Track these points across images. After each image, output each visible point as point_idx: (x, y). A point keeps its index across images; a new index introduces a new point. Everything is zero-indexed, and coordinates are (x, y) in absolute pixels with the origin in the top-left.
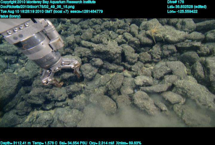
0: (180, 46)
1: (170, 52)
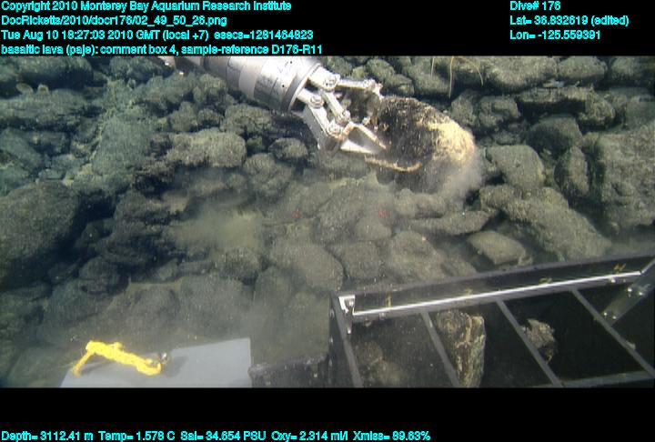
0: (530, 100)
1: (500, 118)
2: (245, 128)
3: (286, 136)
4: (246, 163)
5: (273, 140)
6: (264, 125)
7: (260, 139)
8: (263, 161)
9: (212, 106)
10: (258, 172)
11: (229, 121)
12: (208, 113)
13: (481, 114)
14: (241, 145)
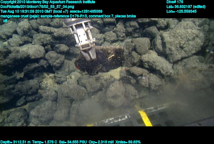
2: (43, 42)
3: (59, 44)
4: (46, 55)
5: (55, 46)
6: (50, 40)
7: (50, 46)
8: (52, 54)
9: (27, 35)
10: (51, 58)
11: (35, 40)
12: (26, 38)
13: (127, 28)
14: (42, 49)
